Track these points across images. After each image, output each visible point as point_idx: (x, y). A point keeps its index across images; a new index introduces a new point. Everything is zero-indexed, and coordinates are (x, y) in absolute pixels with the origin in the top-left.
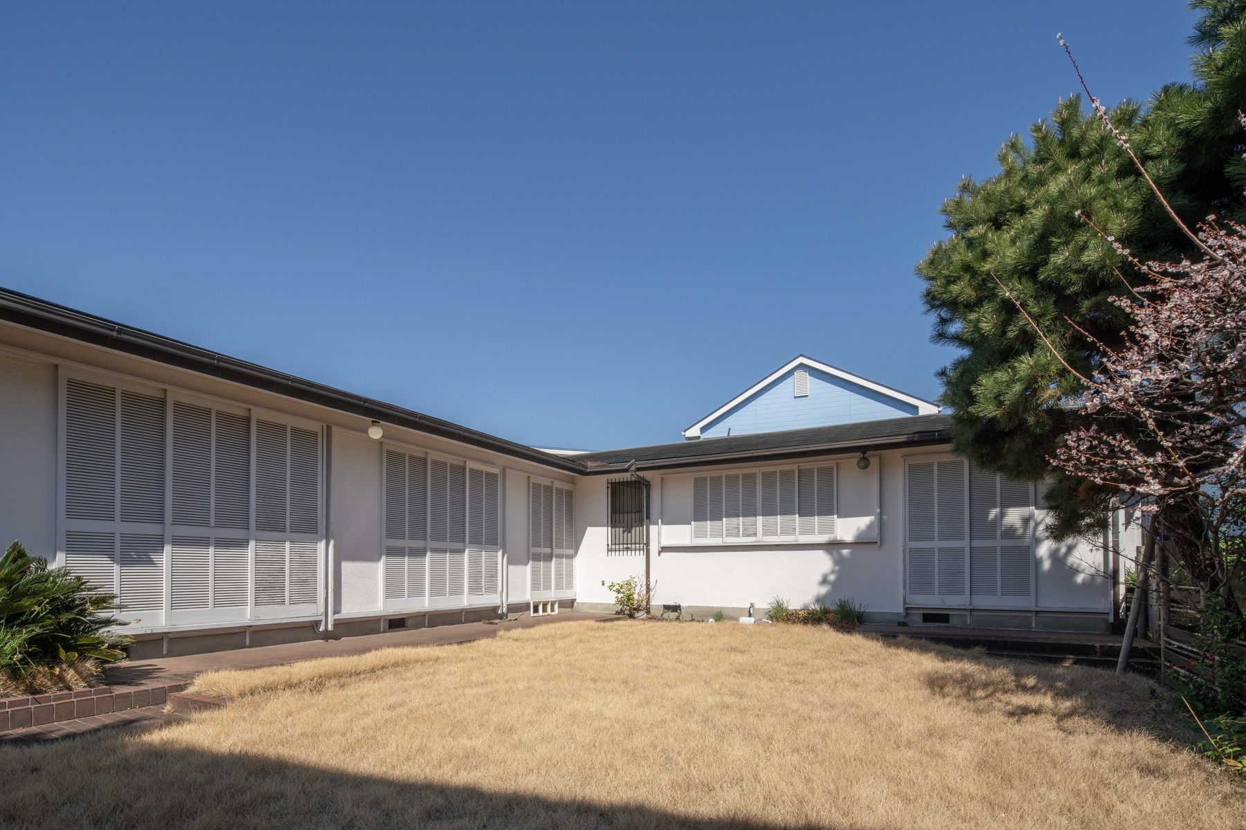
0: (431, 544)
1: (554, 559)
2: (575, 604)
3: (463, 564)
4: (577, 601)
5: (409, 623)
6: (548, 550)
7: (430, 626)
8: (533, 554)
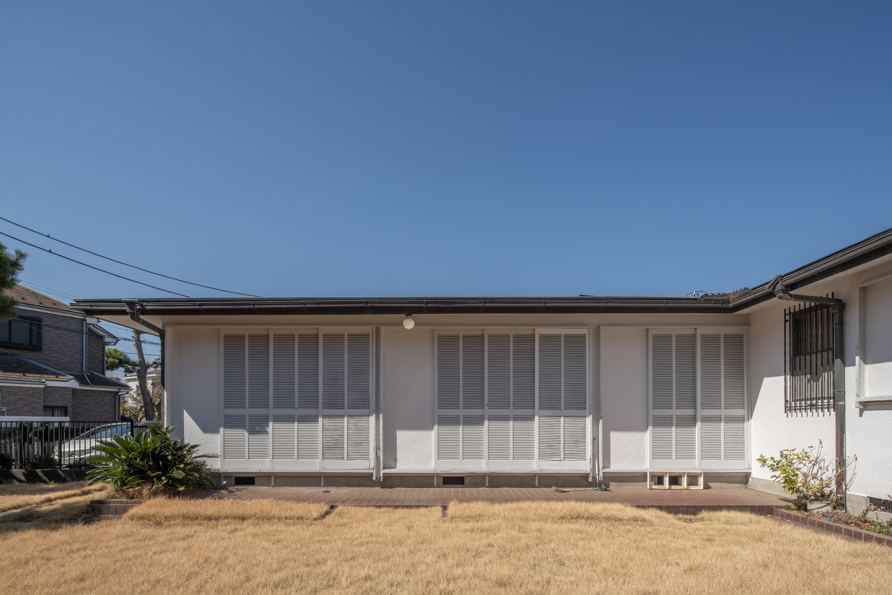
0: (487, 411)
1: (698, 424)
2: (750, 479)
3: (533, 429)
4: (753, 475)
5: (466, 481)
6: (689, 412)
7: (490, 486)
8: (654, 417)
